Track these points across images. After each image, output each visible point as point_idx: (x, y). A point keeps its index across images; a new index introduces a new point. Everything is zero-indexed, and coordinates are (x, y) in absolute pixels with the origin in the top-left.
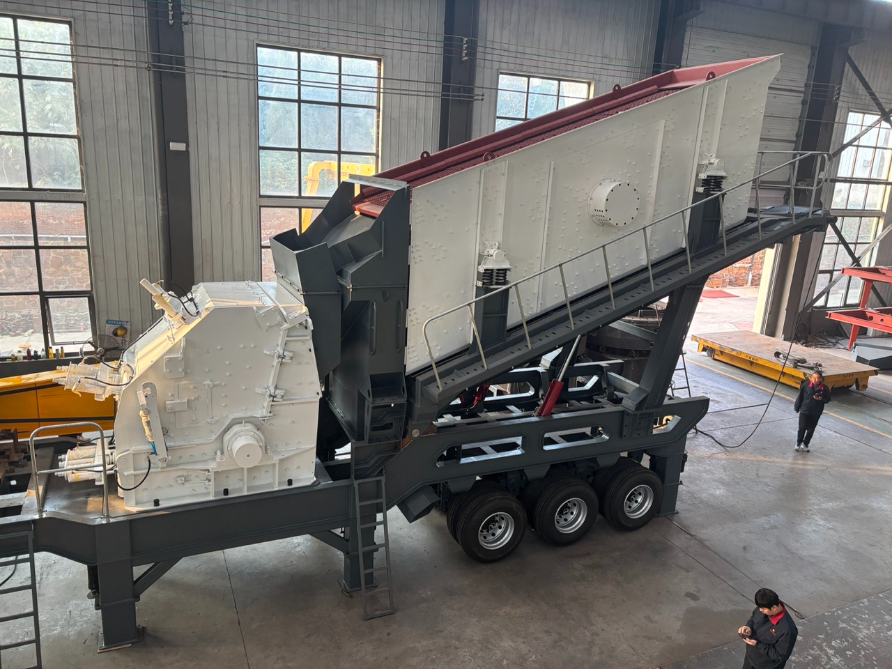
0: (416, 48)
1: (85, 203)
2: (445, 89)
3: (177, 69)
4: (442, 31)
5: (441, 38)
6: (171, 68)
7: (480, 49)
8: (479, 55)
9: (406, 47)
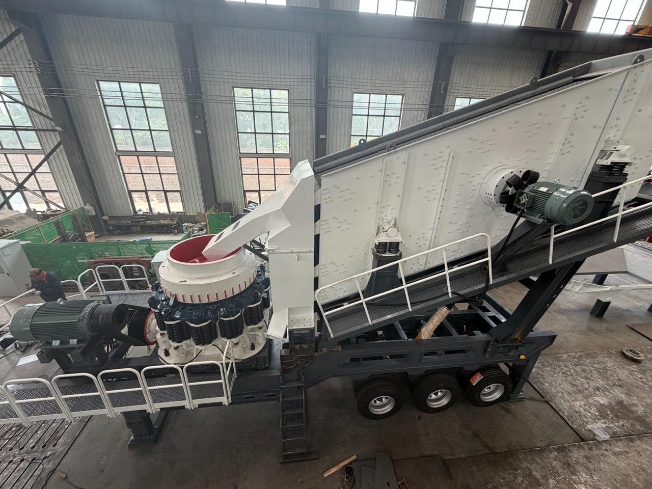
0: (420, 89)
1: (290, 158)
2: (430, 107)
3: (325, 106)
4: (432, 80)
5: (432, 84)
6: (322, 106)
7: (449, 87)
8: (449, 90)
9: (415, 90)
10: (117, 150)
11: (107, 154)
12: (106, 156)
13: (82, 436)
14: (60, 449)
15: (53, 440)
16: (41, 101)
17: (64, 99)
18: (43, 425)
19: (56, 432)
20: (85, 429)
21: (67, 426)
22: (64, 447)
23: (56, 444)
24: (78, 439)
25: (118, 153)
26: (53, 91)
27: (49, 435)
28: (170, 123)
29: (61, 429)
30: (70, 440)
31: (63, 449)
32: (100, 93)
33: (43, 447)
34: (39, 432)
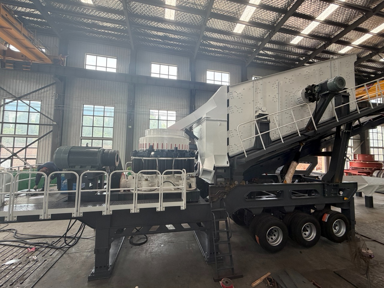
10: (81, 136)
11: (75, 138)
12: (74, 139)
13: (46, 277)
14: (27, 285)
15: (20, 280)
16: (50, 112)
17: (63, 111)
18: (11, 272)
19: (23, 275)
20: (48, 273)
21: (32, 272)
22: (30, 284)
23: (23, 282)
24: (42, 279)
25: (82, 138)
26: (60, 107)
27: (17, 278)
28: (115, 124)
29: (27, 273)
30: (36, 280)
31: (29, 285)
32: (83, 108)
33: (11, 285)
34: (7, 276)
